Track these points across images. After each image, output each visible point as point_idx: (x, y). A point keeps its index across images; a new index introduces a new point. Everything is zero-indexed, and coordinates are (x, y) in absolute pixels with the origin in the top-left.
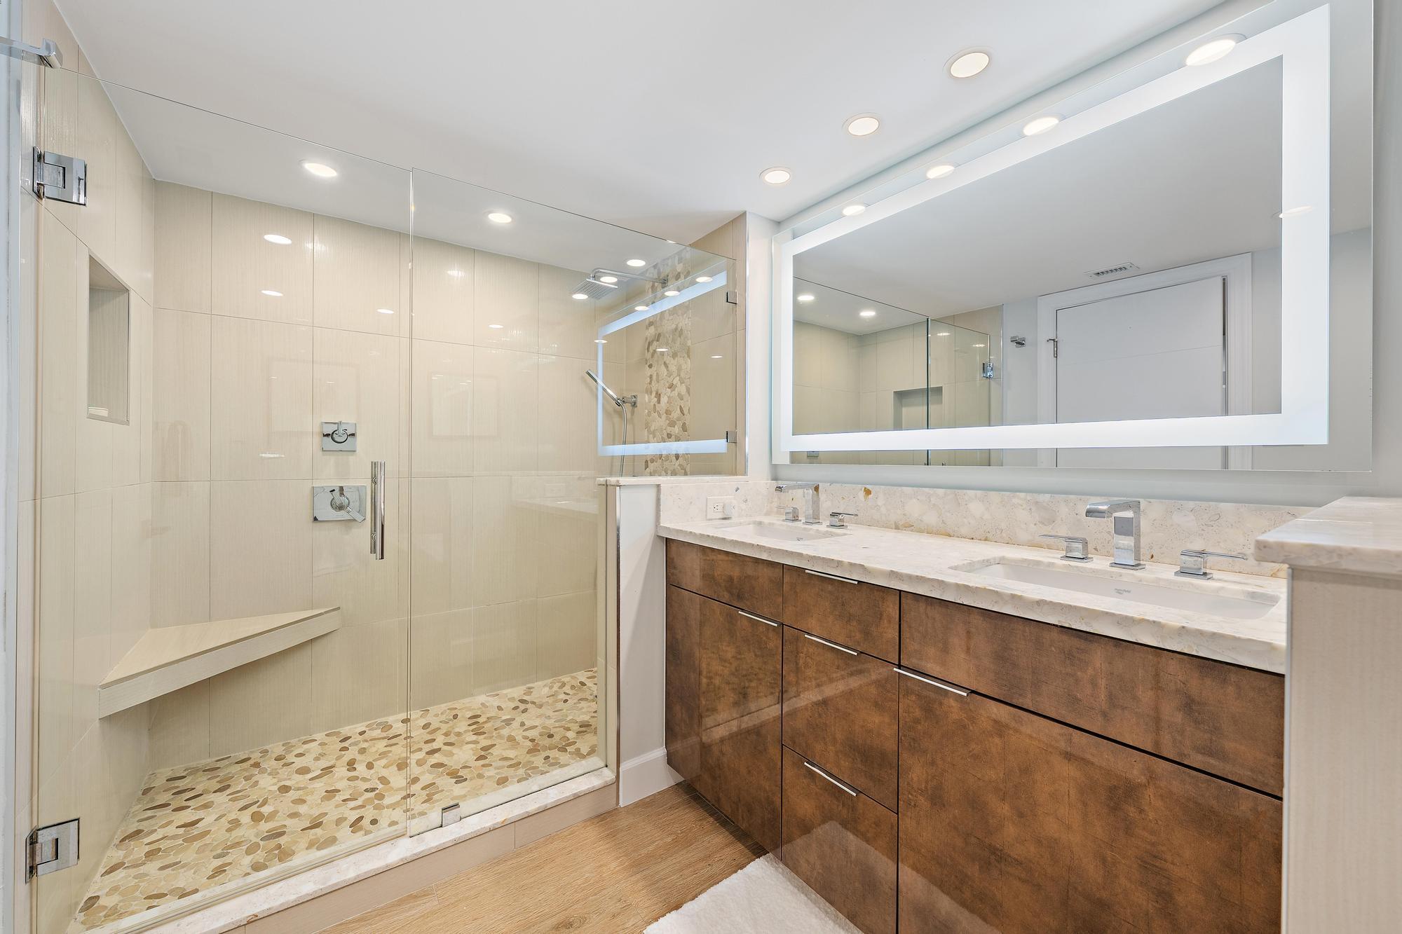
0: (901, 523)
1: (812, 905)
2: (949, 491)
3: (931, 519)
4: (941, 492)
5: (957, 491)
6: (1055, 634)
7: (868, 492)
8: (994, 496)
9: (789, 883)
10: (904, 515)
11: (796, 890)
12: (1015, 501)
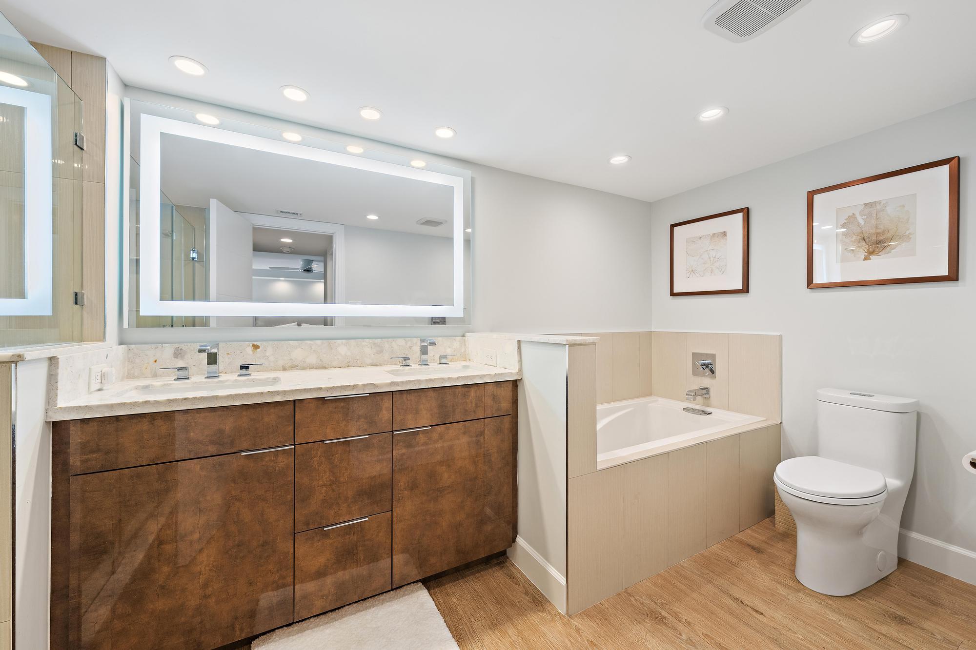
0: (288, 366)
1: (317, 629)
2: (324, 341)
3: (312, 360)
4: (319, 342)
5: (330, 341)
6: (460, 389)
7: (256, 347)
8: (353, 342)
9: (291, 637)
10: (291, 359)
11: (300, 634)
12: (364, 343)
